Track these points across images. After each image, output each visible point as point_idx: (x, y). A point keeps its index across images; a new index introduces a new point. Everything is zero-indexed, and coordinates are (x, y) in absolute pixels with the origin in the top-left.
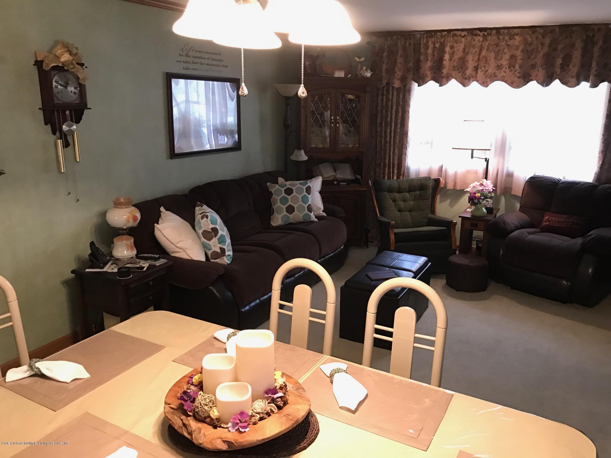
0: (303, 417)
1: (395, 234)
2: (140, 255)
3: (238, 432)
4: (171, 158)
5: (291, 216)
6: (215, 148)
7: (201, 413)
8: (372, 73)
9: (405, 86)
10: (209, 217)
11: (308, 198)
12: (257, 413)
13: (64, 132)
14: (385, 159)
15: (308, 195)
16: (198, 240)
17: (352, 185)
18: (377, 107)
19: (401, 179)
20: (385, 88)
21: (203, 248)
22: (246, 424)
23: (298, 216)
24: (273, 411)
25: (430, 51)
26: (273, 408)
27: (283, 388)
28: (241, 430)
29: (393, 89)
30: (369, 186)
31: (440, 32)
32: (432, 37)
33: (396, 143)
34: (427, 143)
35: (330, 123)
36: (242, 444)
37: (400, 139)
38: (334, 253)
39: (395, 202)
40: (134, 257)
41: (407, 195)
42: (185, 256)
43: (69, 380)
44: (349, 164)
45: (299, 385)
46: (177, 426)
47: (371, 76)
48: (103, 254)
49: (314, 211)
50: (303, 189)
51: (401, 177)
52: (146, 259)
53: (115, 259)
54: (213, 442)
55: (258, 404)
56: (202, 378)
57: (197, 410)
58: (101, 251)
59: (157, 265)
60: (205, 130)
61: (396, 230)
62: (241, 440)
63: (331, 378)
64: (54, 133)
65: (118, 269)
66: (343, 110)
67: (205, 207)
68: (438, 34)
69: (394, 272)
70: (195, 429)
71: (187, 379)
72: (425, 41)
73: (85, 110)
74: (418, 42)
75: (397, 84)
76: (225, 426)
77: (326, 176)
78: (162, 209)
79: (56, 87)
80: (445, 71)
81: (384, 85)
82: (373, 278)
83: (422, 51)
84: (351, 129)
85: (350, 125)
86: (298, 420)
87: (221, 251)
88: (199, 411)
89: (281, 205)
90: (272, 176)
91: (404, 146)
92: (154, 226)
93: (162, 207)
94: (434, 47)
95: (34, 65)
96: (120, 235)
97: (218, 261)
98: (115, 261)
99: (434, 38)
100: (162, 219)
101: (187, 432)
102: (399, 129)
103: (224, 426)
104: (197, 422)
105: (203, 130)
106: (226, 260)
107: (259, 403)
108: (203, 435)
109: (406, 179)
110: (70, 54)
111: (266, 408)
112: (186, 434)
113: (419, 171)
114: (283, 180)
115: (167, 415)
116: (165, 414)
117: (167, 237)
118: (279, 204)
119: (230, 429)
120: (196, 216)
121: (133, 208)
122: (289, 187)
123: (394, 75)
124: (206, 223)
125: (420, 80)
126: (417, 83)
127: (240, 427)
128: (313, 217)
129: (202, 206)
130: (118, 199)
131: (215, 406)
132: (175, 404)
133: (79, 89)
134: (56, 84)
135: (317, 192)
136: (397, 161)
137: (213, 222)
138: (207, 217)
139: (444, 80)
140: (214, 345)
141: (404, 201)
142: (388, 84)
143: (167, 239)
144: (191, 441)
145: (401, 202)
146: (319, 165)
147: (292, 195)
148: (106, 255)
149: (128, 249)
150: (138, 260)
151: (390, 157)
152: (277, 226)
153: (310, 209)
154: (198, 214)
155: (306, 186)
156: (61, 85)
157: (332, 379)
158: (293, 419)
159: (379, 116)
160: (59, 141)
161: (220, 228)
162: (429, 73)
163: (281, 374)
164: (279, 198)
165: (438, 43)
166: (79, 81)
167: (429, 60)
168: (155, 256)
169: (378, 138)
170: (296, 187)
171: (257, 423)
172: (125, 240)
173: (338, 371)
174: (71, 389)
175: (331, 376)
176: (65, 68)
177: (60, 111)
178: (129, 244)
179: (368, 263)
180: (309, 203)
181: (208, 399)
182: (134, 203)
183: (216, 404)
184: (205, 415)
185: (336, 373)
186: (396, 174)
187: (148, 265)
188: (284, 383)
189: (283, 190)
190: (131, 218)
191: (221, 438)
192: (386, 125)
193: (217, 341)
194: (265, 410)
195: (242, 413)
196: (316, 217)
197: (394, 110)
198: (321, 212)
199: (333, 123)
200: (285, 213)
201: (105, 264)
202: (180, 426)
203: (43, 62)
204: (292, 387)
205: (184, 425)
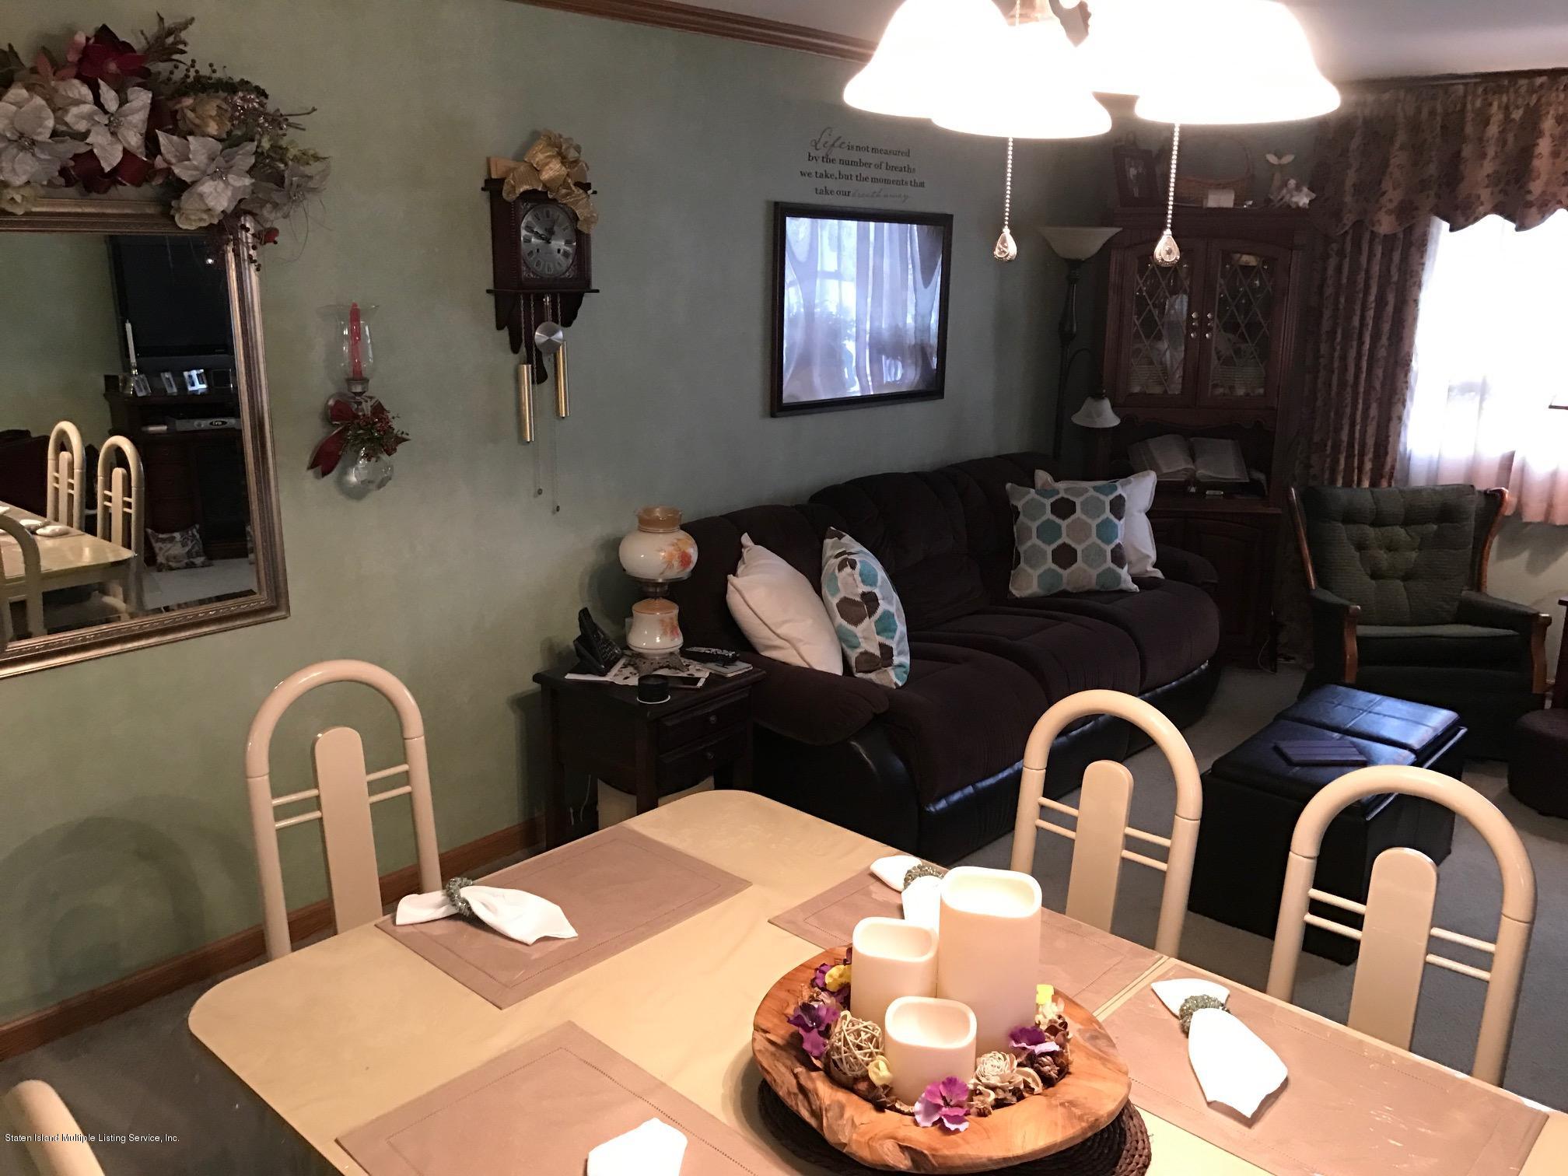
0: (1110, 1114)
1: (1361, 640)
2: (690, 649)
3: (940, 1128)
4: (773, 415)
5: (1065, 573)
6: (872, 393)
7: (846, 1067)
8: (1314, 196)
9: (1409, 231)
10: (858, 566)
11: (1115, 526)
12: (987, 1087)
13: (535, 346)
14: (1338, 430)
15: (1116, 521)
16: (827, 619)
17: (1239, 497)
18: (1321, 287)
19: (1384, 487)
20: (1349, 238)
21: (837, 642)
22: (960, 1112)
23: (1084, 574)
24: (1030, 1087)
25: (1493, 130)
26: (1029, 1080)
27: (1057, 1029)
28: (948, 1125)
29: (1374, 240)
30: (1289, 502)
31: (1525, 77)
32: (1501, 93)
33: (1375, 389)
34: (1467, 389)
35: (1187, 329)
36: (950, 1163)
37: (1385, 377)
38: (1182, 680)
39: (1363, 551)
40: (676, 653)
41: (1400, 532)
42: (796, 661)
43: (531, 940)
44: (1233, 439)
45: (1097, 1028)
46: (785, 1089)
47: (1309, 204)
48: (606, 640)
49: (1130, 563)
50: (1104, 503)
51: (1384, 483)
52: (703, 659)
53: (633, 654)
54: (874, 1144)
55: (992, 1063)
56: (849, 977)
57: (836, 1057)
58: (602, 632)
59: (730, 675)
60: (850, 346)
61: (1363, 630)
62: (946, 1152)
63: (1185, 1019)
64: (515, 349)
65: (639, 679)
66: (1225, 296)
67: (847, 539)
68: (1523, 82)
69: (1355, 745)
70: (829, 1105)
71: (811, 974)
72: (1478, 104)
73: (586, 294)
74: (1459, 107)
75: (1386, 224)
76: (905, 1108)
77: (1165, 471)
78: (746, 539)
79: (528, 241)
80: (1536, 187)
81: (1347, 228)
82: (1295, 758)
83: (1469, 129)
84: (1243, 346)
85: (1242, 336)
86: (1097, 1120)
87: (881, 654)
88: (841, 1059)
89: (1039, 543)
90: (1020, 468)
91: (1397, 397)
92: (726, 581)
93: (746, 534)
94: (1507, 119)
95: (483, 189)
96: (647, 598)
97: (872, 676)
98: (634, 659)
99: (1508, 92)
100: (744, 563)
101: (809, 1109)
102: (1383, 349)
103: (902, 1109)
104: (835, 1087)
105: (845, 345)
106: (893, 678)
107: (994, 1061)
108: (850, 1123)
109: (1396, 488)
110: (563, 163)
111: (1013, 1078)
112: (805, 1114)
113: (1438, 468)
114: (1050, 478)
115: (760, 1057)
116: (754, 1054)
117: (756, 610)
118: (1035, 540)
119: (918, 1118)
120: (824, 561)
121: (682, 535)
122: (1066, 496)
123: (1377, 201)
124: (850, 579)
125: (1459, 212)
126: (1447, 221)
127: (945, 1116)
128: (1125, 581)
129: (840, 537)
130: (649, 511)
131: (882, 1054)
132: (781, 1032)
133: (575, 244)
134: (528, 234)
135: (1140, 511)
136: (1374, 438)
137: (868, 578)
138: (853, 565)
139: (1534, 210)
140: (868, 894)
141: (1391, 547)
142: (1358, 225)
143: (756, 614)
144: (818, 1133)
145: (1382, 552)
146: (1149, 440)
147: (1073, 517)
148: (614, 643)
149: (664, 633)
150: (685, 661)
151: (1353, 425)
152: (1025, 598)
153: (1118, 557)
154: (831, 557)
155: (1112, 497)
156: (537, 234)
157: (1185, 1022)
158: (1085, 1117)
159: (1327, 314)
160: (525, 366)
161: (882, 594)
162: (1485, 194)
163: (1052, 992)
164: (1034, 526)
165: (1518, 107)
166: (576, 225)
167: (1489, 157)
168: (725, 652)
169: (1322, 373)
170: (1082, 499)
171: (990, 1113)
172: (659, 610)
173: (1204, 1002)
174: (536, 960)
175: (1185, 1015)
176: (550, 196)
177: (532, 297)
178: (668, 620)
179: (1280, 716)
180: (1117, 541)
181: (864, 1031)
182: (685, 520)
183: (884, 1049)
184: (855, 1073)
185: (1197, 1006)
186: (1369, 474)
187: (707, 675)
188: (1060, 1017)
189: (1048, 502)
190: (677, 556)
191: (895, 1138)
192: (1347, 337)
193: (878, 884)
194: (1010, 1083)
195: (951, 1082)
196: (1135, 580)
197: (1372, 298)
198: (1150, 568)
199: (1194, 329)
200: (1049, 564)
201: (610, 665)
202: (791, 1090)
203: (503, 184)
204: (1079, 1030)
205: (802, 1089)
